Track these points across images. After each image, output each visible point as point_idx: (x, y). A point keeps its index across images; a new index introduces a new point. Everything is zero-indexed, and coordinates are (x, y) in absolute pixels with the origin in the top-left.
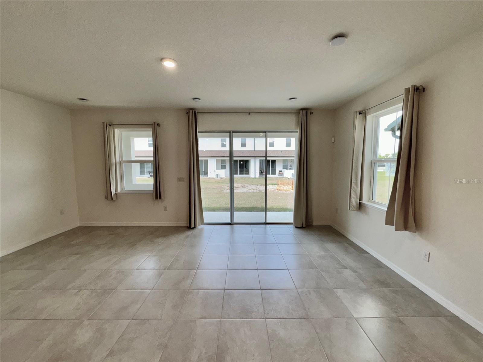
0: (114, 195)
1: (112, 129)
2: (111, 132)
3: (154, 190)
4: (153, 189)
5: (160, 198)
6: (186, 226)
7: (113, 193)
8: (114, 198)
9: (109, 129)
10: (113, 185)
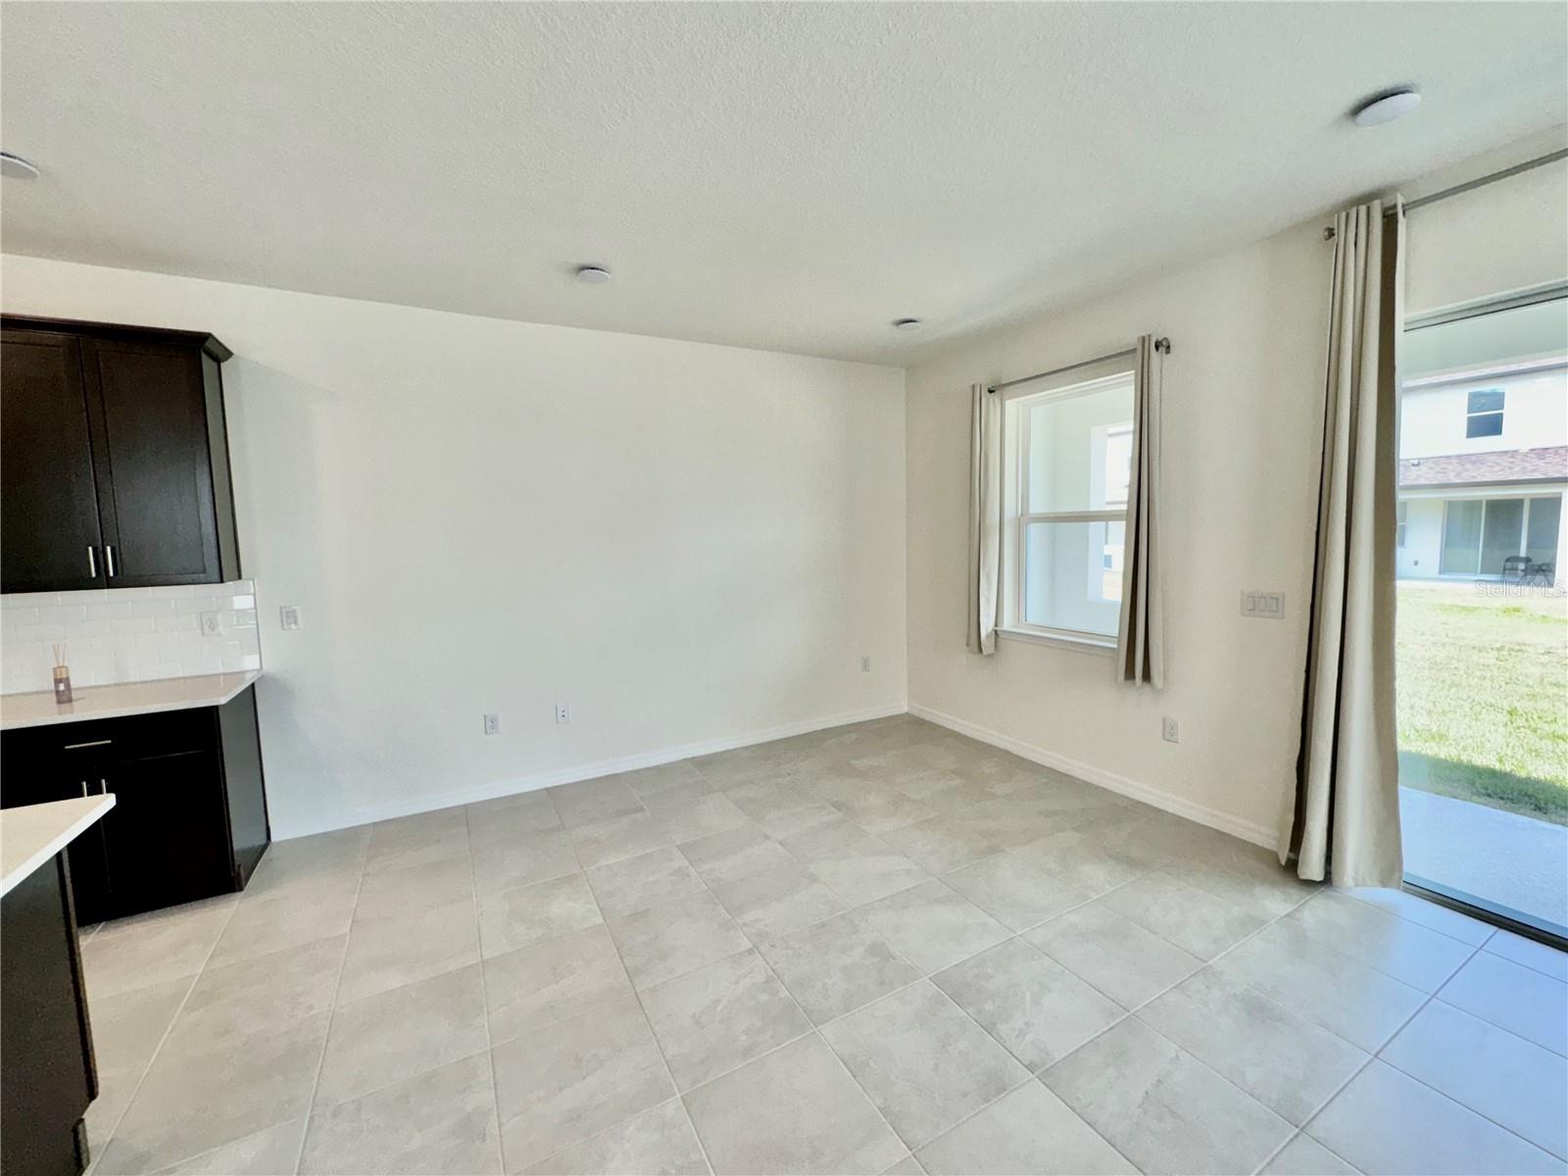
0: (988, 636)
1: (997, 401)
2: (995, 413)
3: (1119, 637)
4: (1115, 633)
5: (1147, 676)
6: (1275, 849)
7: (987, 629)
8: (988, 646)
9: (988, 405)
10: (988, 600)
